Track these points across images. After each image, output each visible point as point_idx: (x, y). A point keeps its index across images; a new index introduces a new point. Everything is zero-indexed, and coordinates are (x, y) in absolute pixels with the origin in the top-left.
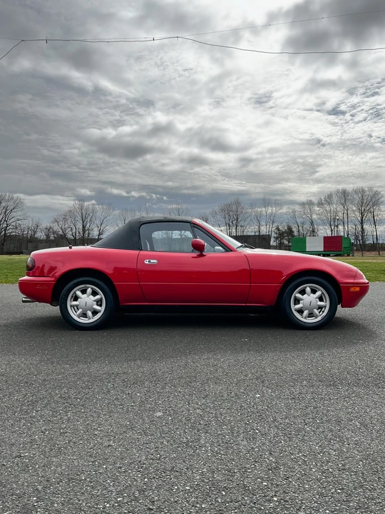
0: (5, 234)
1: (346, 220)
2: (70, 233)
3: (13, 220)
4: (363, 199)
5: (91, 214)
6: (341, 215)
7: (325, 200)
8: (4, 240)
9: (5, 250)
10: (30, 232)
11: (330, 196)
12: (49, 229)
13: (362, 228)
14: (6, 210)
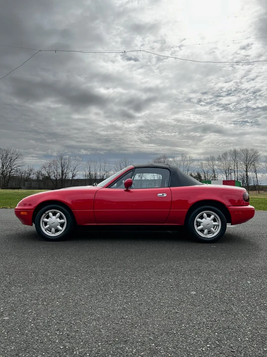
0: (10, 176)
1: (236, 169)
2: (53, 175)
3: (15, 166)
4: (247, 156)
5: (68, 163)
6: (232, 166)
7: (222, 156)
8: (9, 180)
9: (9, 186)
10: (26, 174)
11: (225, 154)
12: (39, 173)
13: (247, 174)
14: (11, 160)
